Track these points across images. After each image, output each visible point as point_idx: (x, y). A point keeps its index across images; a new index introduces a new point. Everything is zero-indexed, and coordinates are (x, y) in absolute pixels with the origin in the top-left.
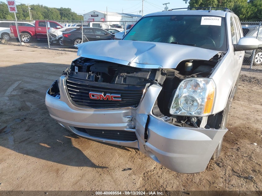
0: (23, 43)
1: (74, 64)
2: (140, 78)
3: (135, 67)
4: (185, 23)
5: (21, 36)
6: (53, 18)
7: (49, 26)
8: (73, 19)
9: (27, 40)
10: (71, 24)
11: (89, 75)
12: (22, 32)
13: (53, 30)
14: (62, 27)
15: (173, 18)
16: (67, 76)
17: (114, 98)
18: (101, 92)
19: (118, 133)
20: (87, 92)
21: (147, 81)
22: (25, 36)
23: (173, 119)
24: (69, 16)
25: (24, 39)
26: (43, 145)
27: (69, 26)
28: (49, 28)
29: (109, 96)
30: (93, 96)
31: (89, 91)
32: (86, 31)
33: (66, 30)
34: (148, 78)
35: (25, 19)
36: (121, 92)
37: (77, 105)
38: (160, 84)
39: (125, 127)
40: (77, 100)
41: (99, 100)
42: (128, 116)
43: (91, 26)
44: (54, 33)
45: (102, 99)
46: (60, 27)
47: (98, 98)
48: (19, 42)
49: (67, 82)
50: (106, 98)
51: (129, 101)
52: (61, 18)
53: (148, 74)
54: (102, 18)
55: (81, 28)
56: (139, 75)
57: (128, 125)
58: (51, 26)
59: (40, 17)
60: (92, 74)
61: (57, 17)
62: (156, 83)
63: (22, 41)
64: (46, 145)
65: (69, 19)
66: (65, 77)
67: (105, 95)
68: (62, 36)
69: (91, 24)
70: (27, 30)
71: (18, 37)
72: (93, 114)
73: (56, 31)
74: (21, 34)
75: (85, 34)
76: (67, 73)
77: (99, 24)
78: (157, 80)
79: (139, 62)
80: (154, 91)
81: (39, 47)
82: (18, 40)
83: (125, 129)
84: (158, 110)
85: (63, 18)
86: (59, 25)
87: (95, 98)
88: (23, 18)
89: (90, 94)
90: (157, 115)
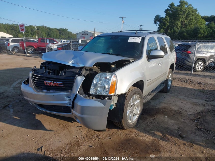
0: (28, 55)
1: (42, 65)
2: (73, 72)
3: (72, 65)
4: (119, 40)
5: (27, 49)
6: (53, 36)
7: (48, 42)
8: (69, 37)
9: (31, 52)
10: (66, 41)
11: (46, 71)
12: (28, 46)
13: (50, 45)
14: (58, 43)
15: (113, 37)
16: (34, 72)
17: (59, 84)
18: (51, 81)
19: (63, 108)
20: (43, 81)
21: (77, 74)
22: (30, 49)
23: (93, 97)
24: (66, 35)
25: (30, 51)
26: (14, 117)
27: (64, 42)
28: (47, 44)
29: (55, 83)
30: (47, 83)
31: (45, 80)
32: (74, 46)
33: (60, 45)
34: (77, 72)
35: (32, 37)
36: (63, 81)
37: (38, 89)
38: (84, 76)
39: (67, 104)
40: (38, 86)
41: (50, 86)
42: (69, 96)
43: (80, 42)
44: (51, 47)
45: (52, 85)
46: (56, 43)
47: (50, 85)
48: (26, 54)
49: (33, 75)
50: (54, 84)
51: (68, 87)
52: (60, 36)
53: (78, 70)
54: (91, 37)
55: (70, 43)
56: (73, 70)
57: (68, 102)
58: (50, 42)
59: (44, 35)
60: (47, 70)
61: (57, 35)
62: (81, 75)
63: (28, 53)
64: (17, 118)
65: (66, 37)
66: (32, 72)
67: (53, 82)
68: (57, 49)
69: (80, 41)
70: (32, 45)
71: (25, 50)
72: (45, 95)
73: (53, 46)
74: (27, 47)
75: (73, 48)
76: (34, 69)
77: (86, 41)
78: (82, 73)
79: (74, 63)
80: (80, 80)
81: (39, 57)
82: (25, 52)
83: (66, 105)
84: (82, 91)
85: (61, 36)
86: (55, 41)
87: (48, 84)
88: (31, 36)
89: (45, 82)
90: (81, 94)
